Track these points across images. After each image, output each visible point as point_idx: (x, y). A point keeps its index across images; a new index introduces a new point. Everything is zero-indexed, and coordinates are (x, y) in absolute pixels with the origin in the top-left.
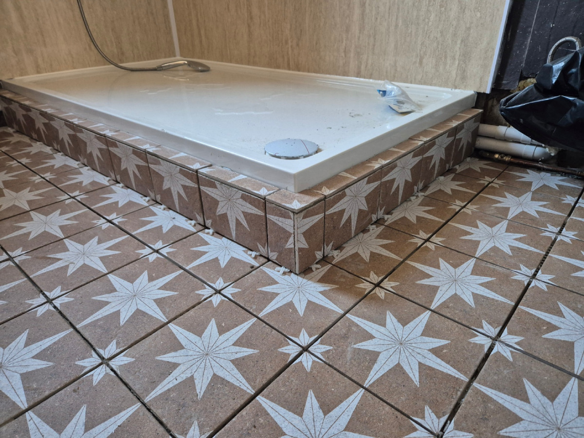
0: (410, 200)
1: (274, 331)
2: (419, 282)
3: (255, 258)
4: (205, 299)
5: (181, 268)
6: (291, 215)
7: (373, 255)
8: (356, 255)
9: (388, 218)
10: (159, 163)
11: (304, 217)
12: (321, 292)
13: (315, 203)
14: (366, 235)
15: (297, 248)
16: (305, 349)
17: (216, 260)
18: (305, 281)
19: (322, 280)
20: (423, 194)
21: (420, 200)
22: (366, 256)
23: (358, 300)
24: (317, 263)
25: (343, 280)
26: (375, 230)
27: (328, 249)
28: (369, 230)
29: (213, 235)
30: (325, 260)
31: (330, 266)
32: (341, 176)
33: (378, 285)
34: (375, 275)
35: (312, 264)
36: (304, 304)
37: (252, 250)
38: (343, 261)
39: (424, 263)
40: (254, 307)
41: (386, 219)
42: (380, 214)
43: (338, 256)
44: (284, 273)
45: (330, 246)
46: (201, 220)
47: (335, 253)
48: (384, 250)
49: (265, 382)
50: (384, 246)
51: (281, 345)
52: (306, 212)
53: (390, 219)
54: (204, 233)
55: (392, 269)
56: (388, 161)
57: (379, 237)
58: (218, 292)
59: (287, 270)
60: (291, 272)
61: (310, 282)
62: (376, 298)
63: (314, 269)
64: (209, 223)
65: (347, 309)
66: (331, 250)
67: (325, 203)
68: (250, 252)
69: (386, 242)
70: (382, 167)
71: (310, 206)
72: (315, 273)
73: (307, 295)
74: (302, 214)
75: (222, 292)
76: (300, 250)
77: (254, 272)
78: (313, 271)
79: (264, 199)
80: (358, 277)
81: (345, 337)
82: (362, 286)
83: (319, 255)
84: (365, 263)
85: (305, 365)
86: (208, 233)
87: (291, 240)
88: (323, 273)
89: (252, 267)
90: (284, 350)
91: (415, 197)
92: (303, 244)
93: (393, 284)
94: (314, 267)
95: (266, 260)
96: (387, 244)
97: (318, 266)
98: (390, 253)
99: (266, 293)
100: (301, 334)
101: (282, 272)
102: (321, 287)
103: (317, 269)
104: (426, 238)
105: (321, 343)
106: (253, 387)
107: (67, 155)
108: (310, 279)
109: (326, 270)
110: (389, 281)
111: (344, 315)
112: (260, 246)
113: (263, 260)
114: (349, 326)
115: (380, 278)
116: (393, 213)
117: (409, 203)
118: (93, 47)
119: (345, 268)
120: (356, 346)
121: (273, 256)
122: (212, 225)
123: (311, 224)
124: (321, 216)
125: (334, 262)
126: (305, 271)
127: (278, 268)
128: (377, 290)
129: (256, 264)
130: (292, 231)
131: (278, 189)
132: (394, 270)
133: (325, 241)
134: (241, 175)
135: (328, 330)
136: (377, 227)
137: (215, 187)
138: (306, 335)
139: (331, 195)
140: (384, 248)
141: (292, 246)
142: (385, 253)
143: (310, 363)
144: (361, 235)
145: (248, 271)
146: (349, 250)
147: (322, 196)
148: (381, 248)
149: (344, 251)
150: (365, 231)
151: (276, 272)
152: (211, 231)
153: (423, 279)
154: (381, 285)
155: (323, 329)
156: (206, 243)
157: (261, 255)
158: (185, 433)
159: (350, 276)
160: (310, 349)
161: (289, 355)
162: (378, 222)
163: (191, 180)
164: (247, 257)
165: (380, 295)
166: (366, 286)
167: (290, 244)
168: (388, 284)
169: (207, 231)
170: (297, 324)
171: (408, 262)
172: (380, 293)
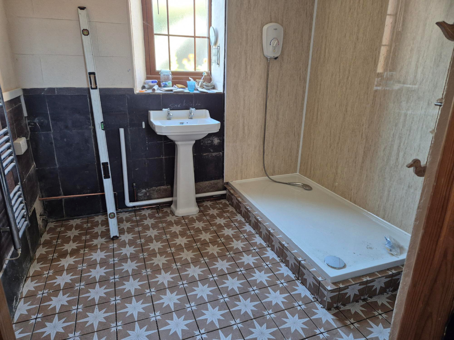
0: (384, 294)
1: (314, 325)
2: (367, 328)
3: (313, 298)
4: (295, 307)
5: (290, 293)
6: (327, 291)
7: (356, 312)
8: (350, 310)
9: (369, 299)
10: (287, 251)
11: (331, 293)
12: (332, 319)
13: (336, 289)
14: (357, 304)
15: (327, 301)
16: (322, 333)
17: (300, 294)
18: (328, 312)
19: (334, 315)
20: (391, 293)
21: (388, 296)
22: (353, 312)
23: (343, 326)
24: (334, 308)
25: (340, 317)
26: (361, 303)
27: (339, 304)
28: (359, 302)
29: (300, 283)
30: (337, 308)
31: (338, 311)
32: (349, 280)
33: (352, 324)
34: (353, 320)
35: (332, 307)
36: (325, 320)
37: (313, 295)
38: (343, 311)
39: (374, 322)
40: (310, 315)
41: (368, 299)
42: (366, 297)
43: (342, 308)
44: (322, 307)
45: (340, 304)
46: (297, 276)
47: (342, 306)
48: (361, 312)
49: (309, 336)
50: (362, 311)
51: (315, 329)
52: (332, 291)
53: (370, 300)
54: (298, 281)
55: (360, 320)
56: (371, 279)
57: (362, 306)
58: (300, 306)
59: (323, 307)
60: (324, 308)
61: (329, 314)
62: (350, 328)
63: (332, 310)
64: (300, 278)
65: (338, 327)
66: (341, 305)
67: (340, 289)
68: (312, 295)
69: (363, 309)
70: (367, 281)
71: (334, 290)
72: (332, 311)
73: (327, 318)
74: (331, 291)
75: (301, 306)
76: (328, 302)
77: (312, 303)
78: (331, 310)
79: (320, 281)
80: (347, 318)
81: (335, 335)
82: (347, 322)
83: (335, 305)
84: (352, 314)
85: (320, 337)
86: (299, 282)
87: (326, 298)
88: (335, 312)
89: (312, 301)
90: (316, 331)
91: (386, 294)
92: (329, 300)
93: (358, 325)
94: (332, 309)
95: (317, 300)
96: (363, 310)
97: (334, 309)
98: (363, 314)
99: (314, 312)
100: (322, 328)
101: (321, 306)
102: (333, 317)
103: (333, 310)
104: (380, 313)
105: (327, 333)
106: (306, 336)
107: (250, 225)
108: (330, 313)
109: (336, 312)
110: (357, 324)
111: (337, 328)
112: (315, 295)
113: (315, 299)
114: (337, 332)
115: (354, 322)
116: (372, 298)
117: (382, 296)
118: (263, 170)
119: (343, 313)
120: (337, 338)
121: (319, 300)
122: (301, 280)
123: (333, 295)
124: (338, 293)
125: (340, 310)
126: (329, 309)
127: (320, 305)
128: (351, 325)
129: (313, 301)
130: (326, 295)
131: (325, 279)
132: (361, 321)
133: (338, 301)
134: (314, 269)
135: (330, 330)
136: (363, 302)
137: (305, 270)
138: (323, 329)
139: (342, 287)
140: (361, 311)
141: (326, 300)
142: (361, 313)
143: (322, 337)
144: (355, 303)
145: (310, 302)
146: (348, 307)
147: (339, 287)
148: (360, 311)
149: (346, 307)
150: (357, 301)
151: (319, 306)
152: (300, 282)
153: (370, 328)
154: (354, 324)
155: (329, 330)
156: (298, 286)
157: (315, 298)
158: (288, 339)
159: (344, 317)
160: (323, 334)
161: (317, 333)
162: (364, 300)
163: (298, 263)
164: (311, 297)
165: (351, 327)
166: (348, 322)
167: (325, 299)
168: (356, 325)
169: (299, 281)
170: (321, 326)
171: (367, 320)
172: (352, 327)
